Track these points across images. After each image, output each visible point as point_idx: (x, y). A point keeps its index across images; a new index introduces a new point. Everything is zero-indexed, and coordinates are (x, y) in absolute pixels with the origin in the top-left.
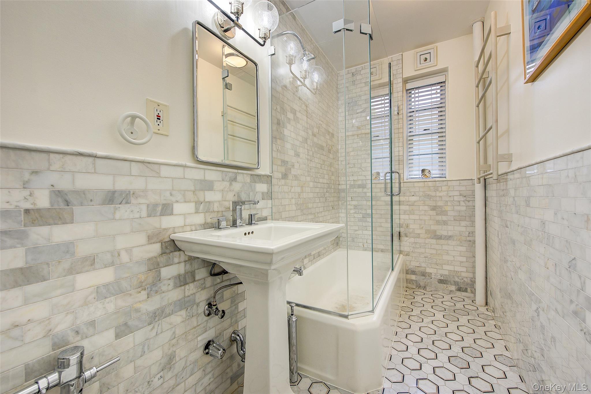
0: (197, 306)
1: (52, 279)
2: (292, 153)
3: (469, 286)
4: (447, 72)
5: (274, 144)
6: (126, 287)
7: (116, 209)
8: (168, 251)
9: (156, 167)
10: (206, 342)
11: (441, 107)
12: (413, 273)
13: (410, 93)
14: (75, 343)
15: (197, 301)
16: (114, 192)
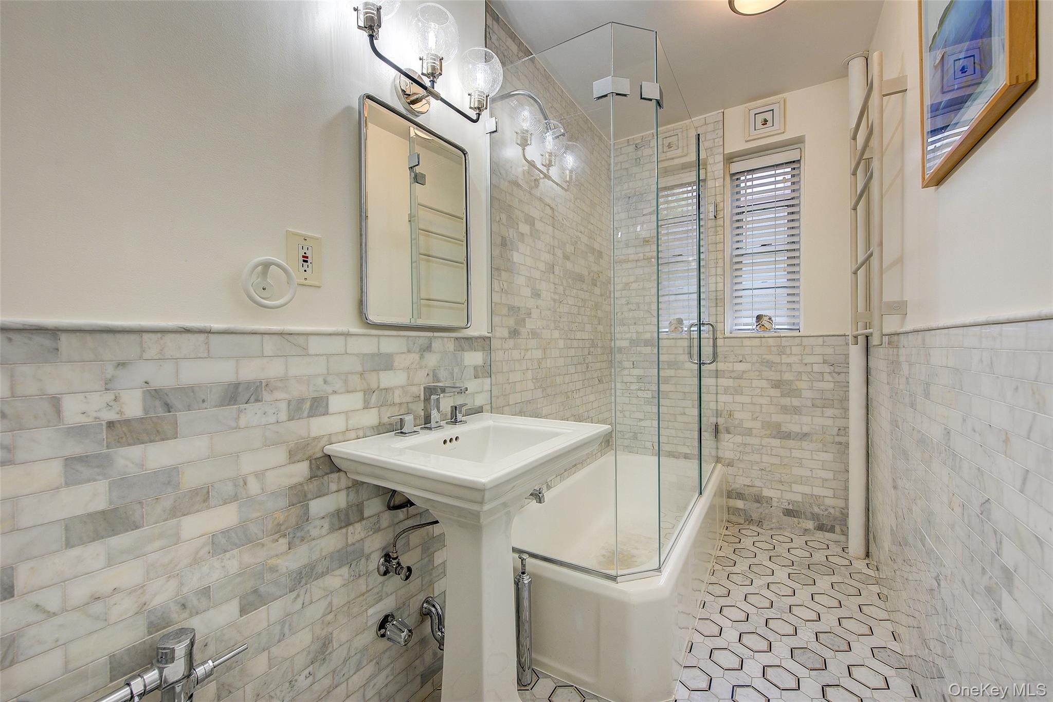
0: (367, 559)
1: (146, 526)
2: (526, 292)
3: (838, 522)
4: (803, 144)
5: (495, 280)
6: (255, 533)
7: (240, 411)
8: (320, 473)
9: (301, 340)
10: (381, 617)
11: (793, 206)
12: (740, 496)
13: (737, 179)
14: (181, 622)
15: (367, 551)
16: (237, 385)
